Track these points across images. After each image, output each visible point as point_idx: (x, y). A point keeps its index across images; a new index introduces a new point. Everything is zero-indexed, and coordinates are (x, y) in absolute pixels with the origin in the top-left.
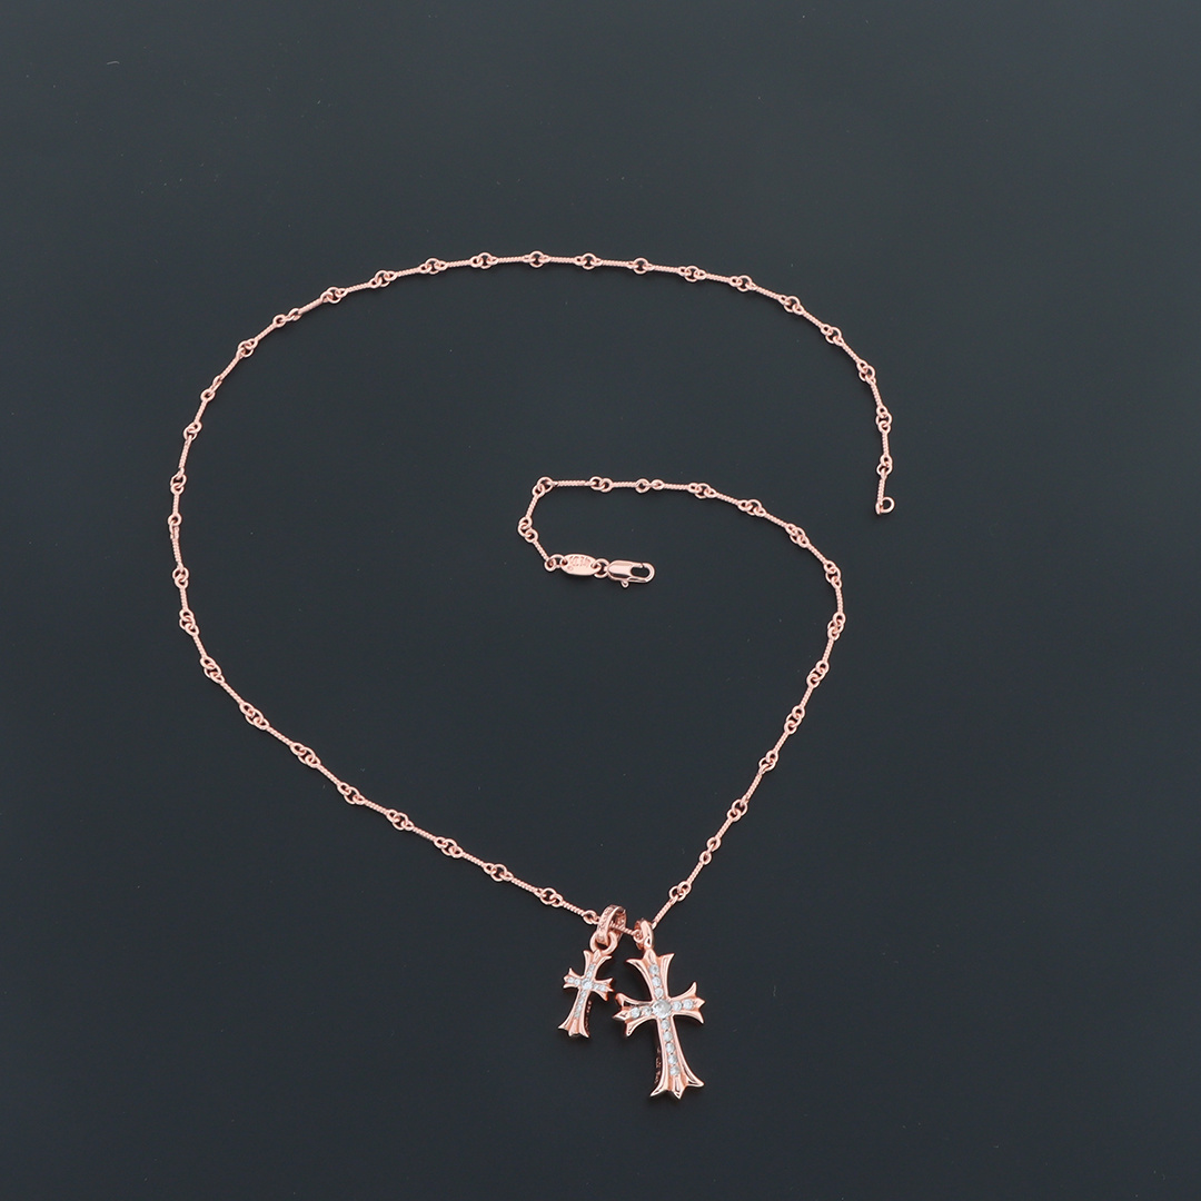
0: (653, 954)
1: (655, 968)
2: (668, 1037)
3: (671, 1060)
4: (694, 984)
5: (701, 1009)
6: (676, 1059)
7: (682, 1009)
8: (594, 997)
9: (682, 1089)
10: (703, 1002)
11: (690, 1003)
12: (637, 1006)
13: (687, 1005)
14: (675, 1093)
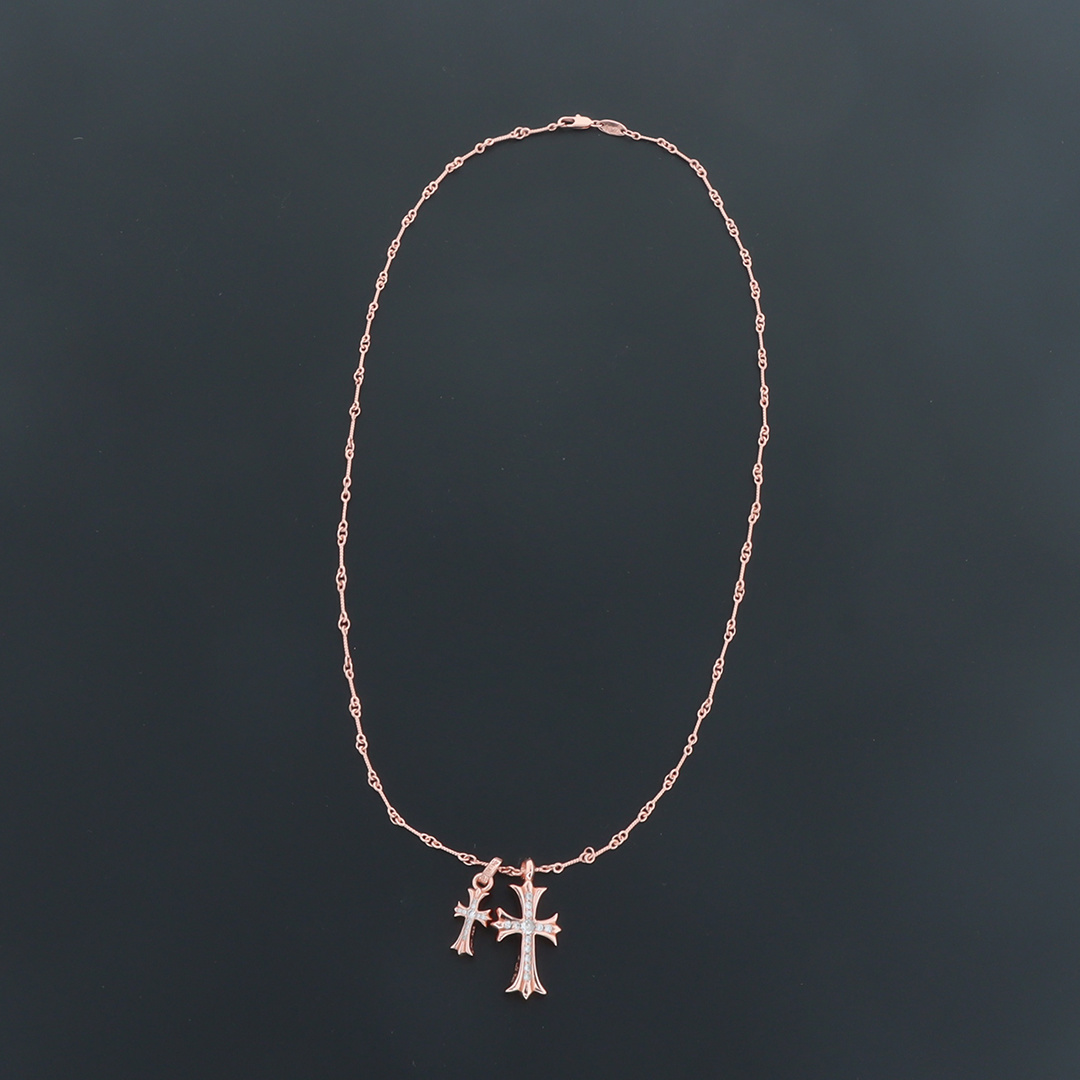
0: (531, 885)
1: (530, 896)
2: (528, 948)
3: (526, 968)
4: (556, 915)
5: (557, 935)
6: (530, 968)
7: (543, 931)
8: (477, 923)
9: (529, 992)
10: (559, 930)
11: (550, 928)
12: (511, 920)
13: (548, 929)
14: (524, 994)
